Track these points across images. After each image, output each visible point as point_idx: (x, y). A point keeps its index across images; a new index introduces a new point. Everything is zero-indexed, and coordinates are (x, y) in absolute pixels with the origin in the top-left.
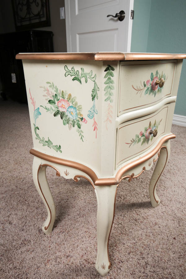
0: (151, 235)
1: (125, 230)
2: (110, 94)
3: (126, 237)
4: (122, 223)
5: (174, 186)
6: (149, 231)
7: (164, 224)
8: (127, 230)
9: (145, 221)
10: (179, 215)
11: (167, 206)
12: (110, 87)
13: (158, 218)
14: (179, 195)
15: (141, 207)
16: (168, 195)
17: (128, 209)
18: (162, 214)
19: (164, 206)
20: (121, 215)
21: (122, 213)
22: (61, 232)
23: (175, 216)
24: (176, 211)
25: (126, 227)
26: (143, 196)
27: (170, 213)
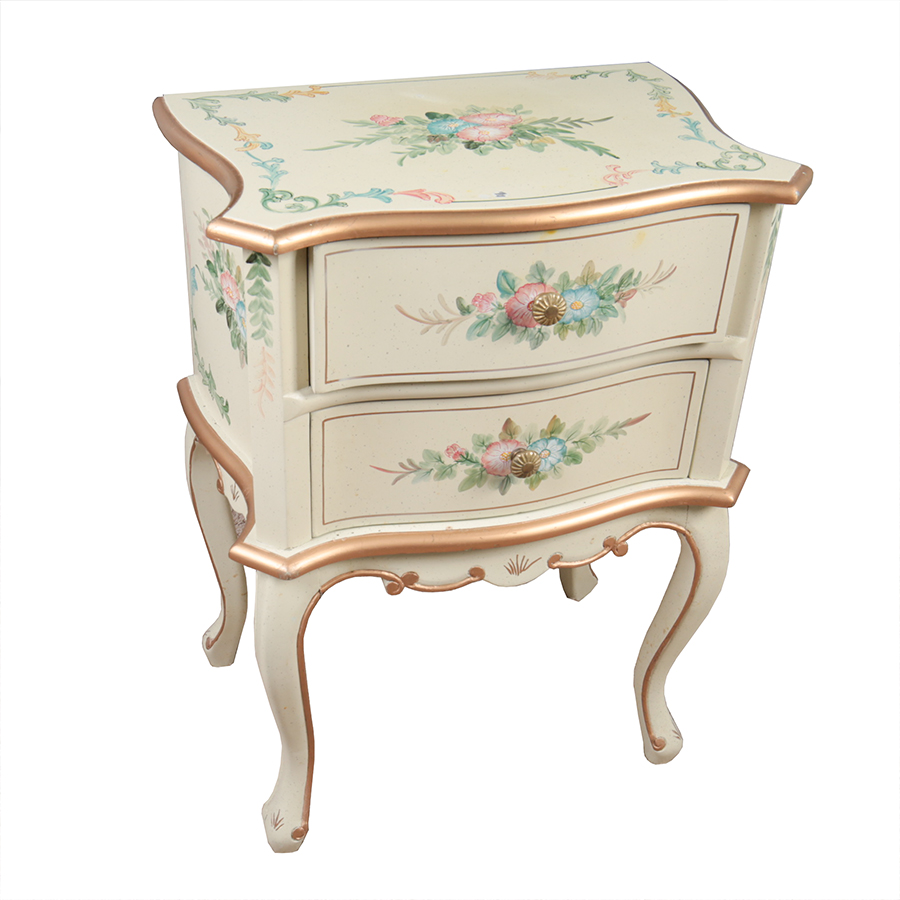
2: (264, 323)
12: (261, 305)
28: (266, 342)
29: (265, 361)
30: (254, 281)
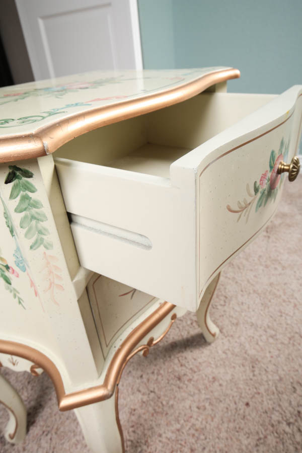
0: (207, 405)
1: (162, 403)
2: (40, 232)
3: (163, 421)
4: (156, 390)
5: (241, 293)
6: (203, 397)
7: (229, 377)
8: (164, 403)
9: (196, 377)
10: (252, 352)
11: (232, 336)
12: (33, 217)
13: (217, 366)
14: (251, 310)
15: (188, 349)
16: (232, 313)
17: (165, 356)
18: (224, 356)
19: (226, 337)
20: (153, 373)
21: (156, 365)
22: (44, 432)
23: (246, 356)
24: (247, 346)
25: (162, 397)
26: (189, 322)
27: (237, 350)
28: (46, 247)
29: (48, 263)
30: (19, 198)
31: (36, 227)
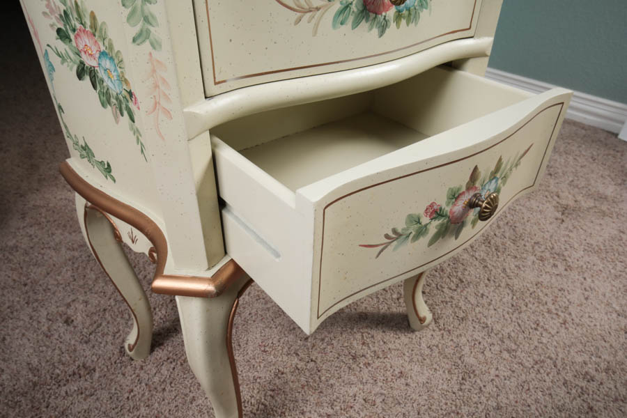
0: (378, 401)
1: (320, 378)
2: (146, 19)
3: (313, 398)
4: (319, 361)
5: (487, 281)
6: (377, 389)
7: (422, 379)
8: (323, 378)
9: (377, 363)
10: (470, 360)
11: (449, 331)
13: (411, 361)
14: (491, 307)
15: (379, 327)
16: (461, 304)
17: (346, 326)
18: (427, 352)
19: (440, 330)
20: (323, 340)
21: (329, 333)
23: (460, 362)
24: (467, 350)
25: (323, 372)
26: (395, 296)
27: (449, 351)
31: (142, 11)
